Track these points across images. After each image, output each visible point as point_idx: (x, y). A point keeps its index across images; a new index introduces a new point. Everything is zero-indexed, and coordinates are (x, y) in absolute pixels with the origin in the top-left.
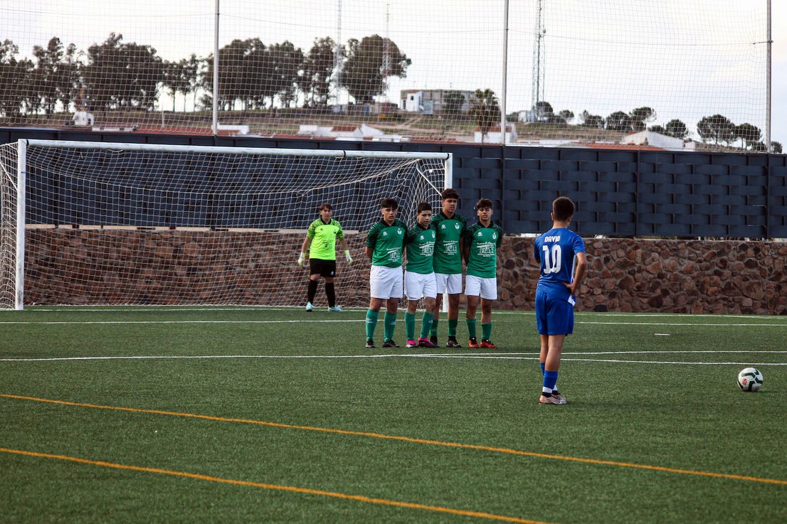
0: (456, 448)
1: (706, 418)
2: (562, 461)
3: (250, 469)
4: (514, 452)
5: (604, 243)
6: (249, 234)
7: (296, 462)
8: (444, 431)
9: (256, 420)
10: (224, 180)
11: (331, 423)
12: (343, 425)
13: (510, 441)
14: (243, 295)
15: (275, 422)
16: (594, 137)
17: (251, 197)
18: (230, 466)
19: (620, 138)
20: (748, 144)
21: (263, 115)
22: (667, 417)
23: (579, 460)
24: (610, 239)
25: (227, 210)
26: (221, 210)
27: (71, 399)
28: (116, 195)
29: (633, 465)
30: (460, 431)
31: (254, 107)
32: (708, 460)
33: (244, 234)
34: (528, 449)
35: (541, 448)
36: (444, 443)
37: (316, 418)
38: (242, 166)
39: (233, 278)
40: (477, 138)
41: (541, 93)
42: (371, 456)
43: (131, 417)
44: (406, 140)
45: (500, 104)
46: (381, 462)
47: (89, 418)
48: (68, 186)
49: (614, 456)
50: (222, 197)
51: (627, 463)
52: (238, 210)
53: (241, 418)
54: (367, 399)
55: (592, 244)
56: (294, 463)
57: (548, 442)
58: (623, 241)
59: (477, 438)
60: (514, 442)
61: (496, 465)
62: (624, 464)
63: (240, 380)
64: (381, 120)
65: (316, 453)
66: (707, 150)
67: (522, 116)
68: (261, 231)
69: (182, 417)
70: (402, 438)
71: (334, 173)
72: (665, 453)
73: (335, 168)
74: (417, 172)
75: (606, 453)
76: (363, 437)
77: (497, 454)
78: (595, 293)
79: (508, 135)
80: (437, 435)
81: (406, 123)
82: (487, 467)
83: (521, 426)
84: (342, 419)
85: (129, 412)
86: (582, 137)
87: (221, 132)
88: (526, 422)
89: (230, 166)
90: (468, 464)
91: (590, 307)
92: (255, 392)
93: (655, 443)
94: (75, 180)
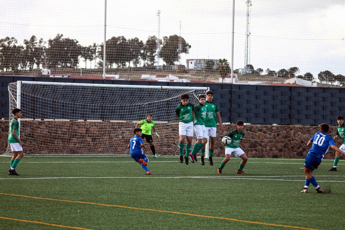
0: (211, 219)
1: (323, 206)
2: (259, 225)
3: (120, 227)
4: (237, 220)
5: (277, 127)
6: (119, 123)
7: (141, 224)
8: (206, 211)
9: (123, 205)
10: (108, 99)
11: (156, 207)
12: (161, 208)
13: (235, 215)
14: (117, 150)
15: (131, 207)
16: (272, 81)
17: (120, 106)
18: (111, 226)
19: (284, 81)
20: (341, 84)
21: (125, 70)
22: (305, 205)
23: (266, 224)
24: (280, 126)
25: (109, 112)
26: (107, 112)
27: (41, 196)
28: (61, 106)
29: (290, 227)
30: (214, 211)
31: (121, 67)
32: (324, 224)
33: (117, 123)
34: (244, 219)
35: (249, 219)
36: (206, 216)
37: (149, 205)
38: (116, 93)
39: (112, 143)
40: (220, 81)
41: (248, 61)
42: (174, 222)
43: (67, 204)
44: (189, 81)
45: (230, 66)
46: (178, 225)
47: (49, 205)
48: (39, 102)
49: (282, 222)
50: (107, 107)
51: (287, 225)
52: (114, 112)
53: (116, 205)
54: (172, 197)
55: (271, 128)
56: (140, 225)
57: (252, 216)
58: (286, 126)
59: (221, 214)
60: (237, 216)
61: (229, 226)
62: (286, 226)
63: (115, 188)
64: (178, 72)
65: (149, 220)
66: (322, 86)
67: (240, 71)
68: (125, 121)
69: (90, 204)
70: (187, 214)
71: (157, 96)
72: (304, 221)
73: (158, 94)
74: (194, 96)
75: (278, 221)
76: (170, 213)
77: (230, 221)
78: (273, 149)
79: (234, 79)
80: (203, 213)
81: (189, 74)
82: (226, 227)
83: (240, 209)
84: (161, 206)
85: (66, 202)
86: (267, 80)
87: (106, 77)
88: (242, 207)
89: (111, 93)
90: (217, 226)
91: (271, 156)
92: (122, 193)
93: (300, 217)
94: (42, 99)
